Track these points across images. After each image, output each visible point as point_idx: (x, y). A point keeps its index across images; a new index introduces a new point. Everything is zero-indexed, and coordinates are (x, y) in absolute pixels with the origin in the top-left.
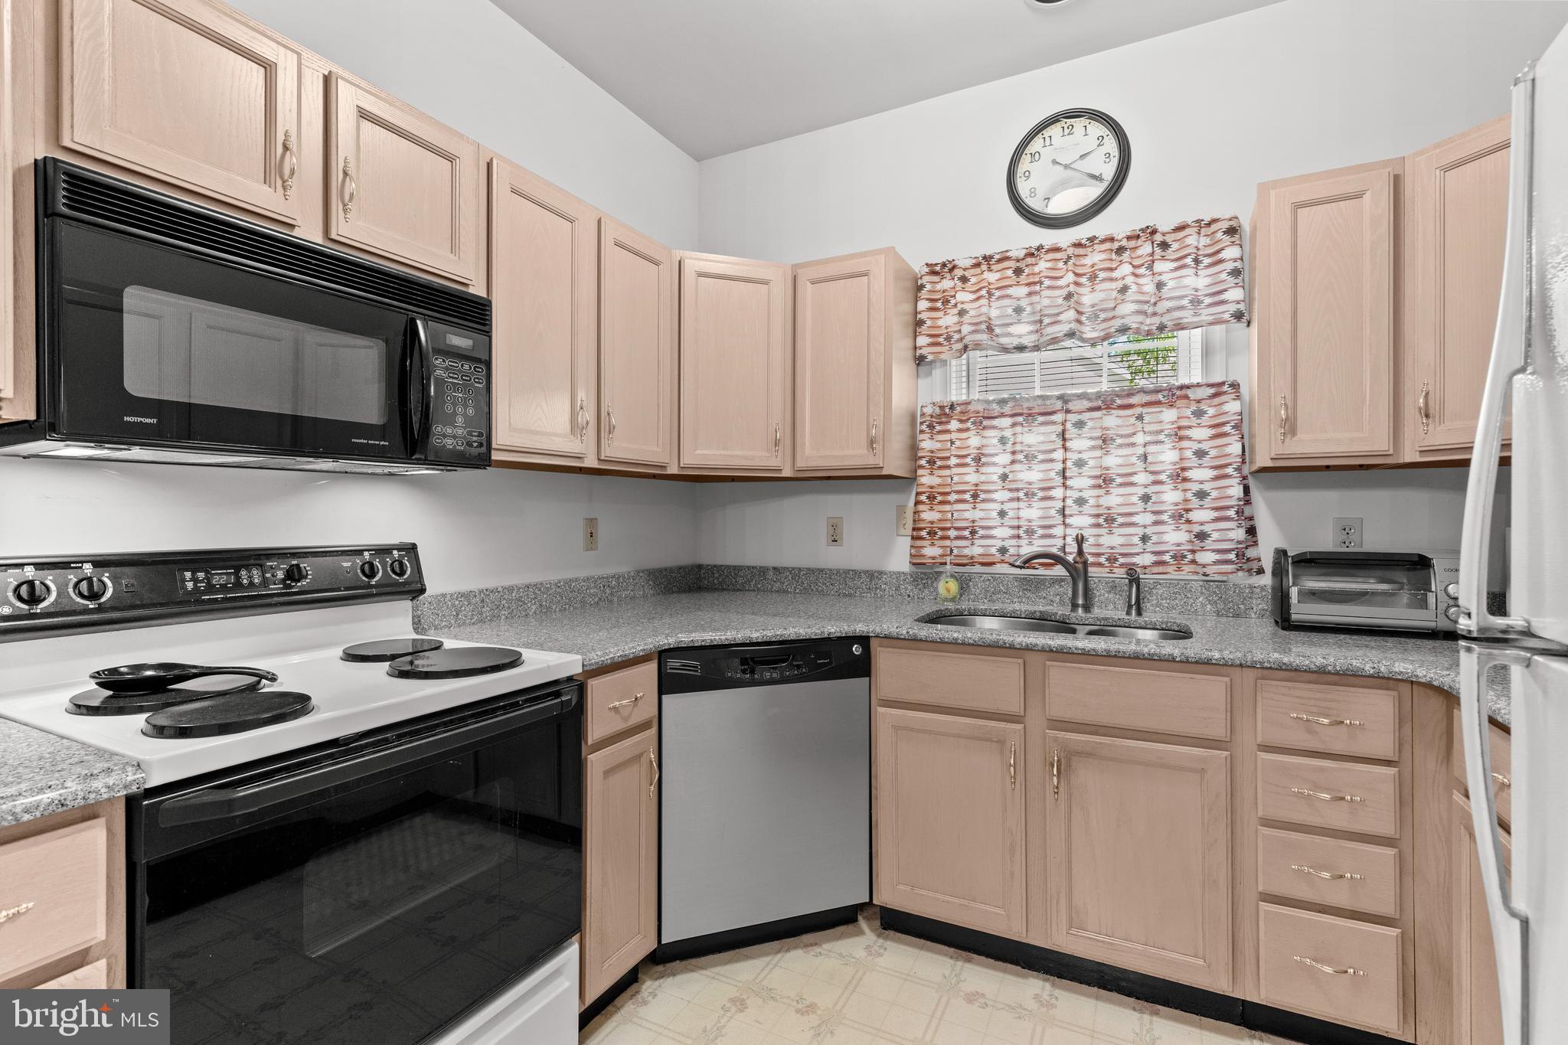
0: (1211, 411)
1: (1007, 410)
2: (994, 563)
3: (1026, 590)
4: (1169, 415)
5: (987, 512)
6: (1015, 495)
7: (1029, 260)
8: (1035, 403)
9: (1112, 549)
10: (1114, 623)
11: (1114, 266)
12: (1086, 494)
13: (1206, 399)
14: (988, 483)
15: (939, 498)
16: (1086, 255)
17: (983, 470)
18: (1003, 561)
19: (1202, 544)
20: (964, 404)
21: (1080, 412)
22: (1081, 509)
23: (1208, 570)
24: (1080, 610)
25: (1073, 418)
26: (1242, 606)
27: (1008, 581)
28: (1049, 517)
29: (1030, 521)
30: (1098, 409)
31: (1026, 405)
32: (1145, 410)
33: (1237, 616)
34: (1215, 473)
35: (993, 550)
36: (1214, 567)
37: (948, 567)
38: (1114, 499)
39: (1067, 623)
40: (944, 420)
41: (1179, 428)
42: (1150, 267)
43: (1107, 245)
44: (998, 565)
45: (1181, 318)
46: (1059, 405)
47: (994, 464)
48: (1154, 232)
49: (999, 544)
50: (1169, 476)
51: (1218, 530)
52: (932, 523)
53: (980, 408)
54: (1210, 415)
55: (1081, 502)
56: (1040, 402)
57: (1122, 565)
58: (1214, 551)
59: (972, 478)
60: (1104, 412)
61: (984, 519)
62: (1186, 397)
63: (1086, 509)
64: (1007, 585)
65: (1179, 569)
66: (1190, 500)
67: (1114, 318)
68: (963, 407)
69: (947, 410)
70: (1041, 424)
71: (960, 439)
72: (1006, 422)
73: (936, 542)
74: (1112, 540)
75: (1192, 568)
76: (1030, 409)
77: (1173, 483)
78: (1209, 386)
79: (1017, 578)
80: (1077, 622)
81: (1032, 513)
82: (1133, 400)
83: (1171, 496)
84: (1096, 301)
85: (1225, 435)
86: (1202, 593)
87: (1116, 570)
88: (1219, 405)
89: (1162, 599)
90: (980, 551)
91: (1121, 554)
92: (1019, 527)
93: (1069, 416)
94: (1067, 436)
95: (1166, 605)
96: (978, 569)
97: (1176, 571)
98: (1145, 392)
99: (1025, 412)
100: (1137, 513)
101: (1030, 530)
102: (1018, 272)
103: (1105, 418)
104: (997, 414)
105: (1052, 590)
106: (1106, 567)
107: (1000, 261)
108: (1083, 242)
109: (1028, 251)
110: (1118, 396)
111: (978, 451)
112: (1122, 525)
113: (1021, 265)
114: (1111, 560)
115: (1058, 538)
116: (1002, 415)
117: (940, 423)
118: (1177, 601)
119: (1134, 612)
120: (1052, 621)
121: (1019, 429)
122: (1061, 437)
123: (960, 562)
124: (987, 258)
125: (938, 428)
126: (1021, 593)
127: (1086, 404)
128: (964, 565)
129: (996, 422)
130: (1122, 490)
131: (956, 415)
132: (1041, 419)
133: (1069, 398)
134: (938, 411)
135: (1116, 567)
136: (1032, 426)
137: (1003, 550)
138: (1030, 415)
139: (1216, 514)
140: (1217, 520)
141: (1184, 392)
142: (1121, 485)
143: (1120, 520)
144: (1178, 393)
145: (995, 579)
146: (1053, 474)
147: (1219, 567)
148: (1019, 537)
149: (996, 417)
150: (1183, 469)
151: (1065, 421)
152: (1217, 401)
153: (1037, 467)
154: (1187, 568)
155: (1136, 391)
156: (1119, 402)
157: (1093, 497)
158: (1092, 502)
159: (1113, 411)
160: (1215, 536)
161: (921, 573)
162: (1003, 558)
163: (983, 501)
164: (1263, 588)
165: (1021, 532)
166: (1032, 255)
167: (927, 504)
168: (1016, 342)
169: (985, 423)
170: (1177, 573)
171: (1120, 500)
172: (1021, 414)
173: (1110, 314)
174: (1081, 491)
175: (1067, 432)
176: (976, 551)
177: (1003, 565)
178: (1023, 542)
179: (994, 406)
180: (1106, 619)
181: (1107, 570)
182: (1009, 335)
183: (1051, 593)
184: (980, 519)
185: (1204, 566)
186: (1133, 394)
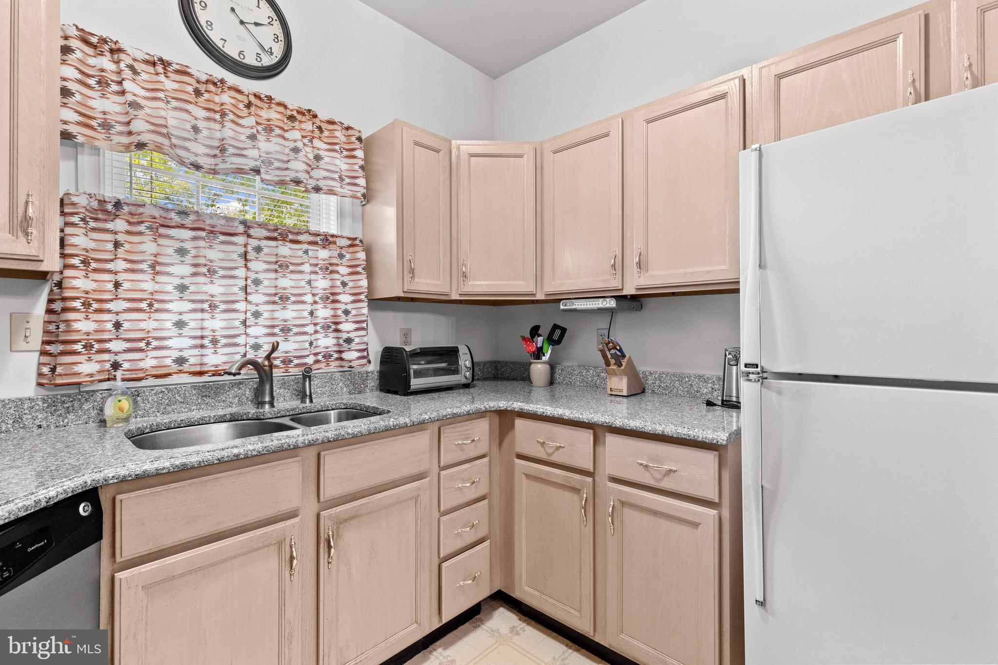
0: (348, 256)
1: (188, 221)
2: (170, 374)
3: (206, 396)
4: (323, 254)
5: (160, 322)
6: (199, 306)
7: (211, 87)
8: (219, 222)
9: (287, 353)
10: (300, 412)
11: (286, 128)
12: (261, 308)
13: (345, 247)
14: (161, 292)
15: (95, 306)
16: (262, 109)
17: (159, 278)
18: (180, 372)
19: (349, 346)
20: (134, 205)
21: (260, 239)
22: (257, 321)
23: (353, 364)
24: (267, 406)
25: (253, 243)
26: (362, 386)
27: (185, 391)
28: (234, 328)
29: (214, 331)
30: (275, 239)
31: (208, 221)
32: (310, 247)
33: (360, 392)
34: (353, 298)
35: (168, 361)
36: (357, 361)
37: (119, 383)
38: (289, 314)
39: (261, 419)
40: (100, 216)
41: (331, 264)
42: (311, 141)
43: (282, 109)
44: (175, 376)
45: (334, 187)
46: (241, 229)
47: (168, 274)
48: (315, 116)
49: (176, 354)
50: (320, 298)
51: (359, 336)
52: (88, 334)
53: (157, 213)
54: (347, 259)
55: (257, 314)
56: (223, 222)
57: (297, 366)
58: (357, 350)
59: (149, 286)
60: (280, 242)
61: (157, 329)
62: (335, 243)
63: (261, 321)
64: (185, 394)
65: (328, 365)
66: (340, 316)
67: (287, 169)
68: (133, 209)
69: (110, 207)
70: (222, 242)
71: (130, 242)
72: (187, 234)
73: (93, 357)
74: (287, 347)
75: (337, 363)
76: (213, 226)
77: (323, 303)
78: (348, 239)
79: (194, 386)
80: (271, 417)
81: (216, 323)
82: (300, 238)
83: (324, 313)
84: (270, 150)
85: (357, 273)
86: (341, 380)
87: (290, 370)
88: (353, 253)
89: (317, 388)
90: (154, 362)
91: (295, 357)
92: (202, 337)
93: (250, 241)
94: (248, 257)
95: (320, 392)
96: (151, 382)
97: (326, 366)
98: (310, 234)
99: (207, 228)
100: (307, 325)
101: (214, 340)
102: (198, 93)
103: (281, 248)
104: (174, 224)
105: (231, 394)
106: (281, 368)
107: (177, 72)
108: (262, 96)
109: (209, 77)
110: (290, 232)
111: (154, 258)
112: (297, 334)
113: (202, 88)
114: (285, 362)
115: (242, 346)
116: (182, 226)
117: (96, 220)
118: (326, 388)
119: (308, 401)
120: (245, 420)
121: (201, 243)
122: (243, 257)
123: (134, 376)
124: (165, 64)
125: (92, 224)
126: (199, 401)
127: (265, 233)
128: (139, 379)
129: (172, 232)
130: (296, 307)
131: (124, 215)
132: (222, 238)
133: (250, 225)
134: (95, 204)
135: (291, 367)
136: (213, 243)
137: (180, 361)
138: (212, 232)
139: (356, 326)
140: (357, 329)
141: (334, 239)
142: (294, 302)
143: (295, 330)
144: (331, 239)
145: (169, 391)
146: (236, 289)
147: (360, 361)
148: (202, 346)
149: (173, 227)
150: (333, 294)
151: (247, 244)
152: (351, 249)
153: (218, 282)
154: (333, 364)
155: (304, 231)
156: (290, 237)
157: (268, 311)
158: (266, 315)
159: (287, 244)
160: (357, 340)
161: (62, 395)
162: (181, 368)
163: (157, 311)
164: (372, 373)
165: (206, 342)
166: (215, 84)
167: (83, 312)
168: (193, 159)
169: (162, 231)
170: (327, 368)
171: (294, 314)
172: (203, 230)
173: (285, 166)
174: (257, 306)
175: (248, 254)
176: (149, 363)
177: (182, 375)
178: (208, 351)
179: (173, 215)
180: (293, 409)
181: (283, 370)
182: (187, 149)
183: (231, 396)
184: (154, 329)
185: (350, 361)
186: (301, 234)
